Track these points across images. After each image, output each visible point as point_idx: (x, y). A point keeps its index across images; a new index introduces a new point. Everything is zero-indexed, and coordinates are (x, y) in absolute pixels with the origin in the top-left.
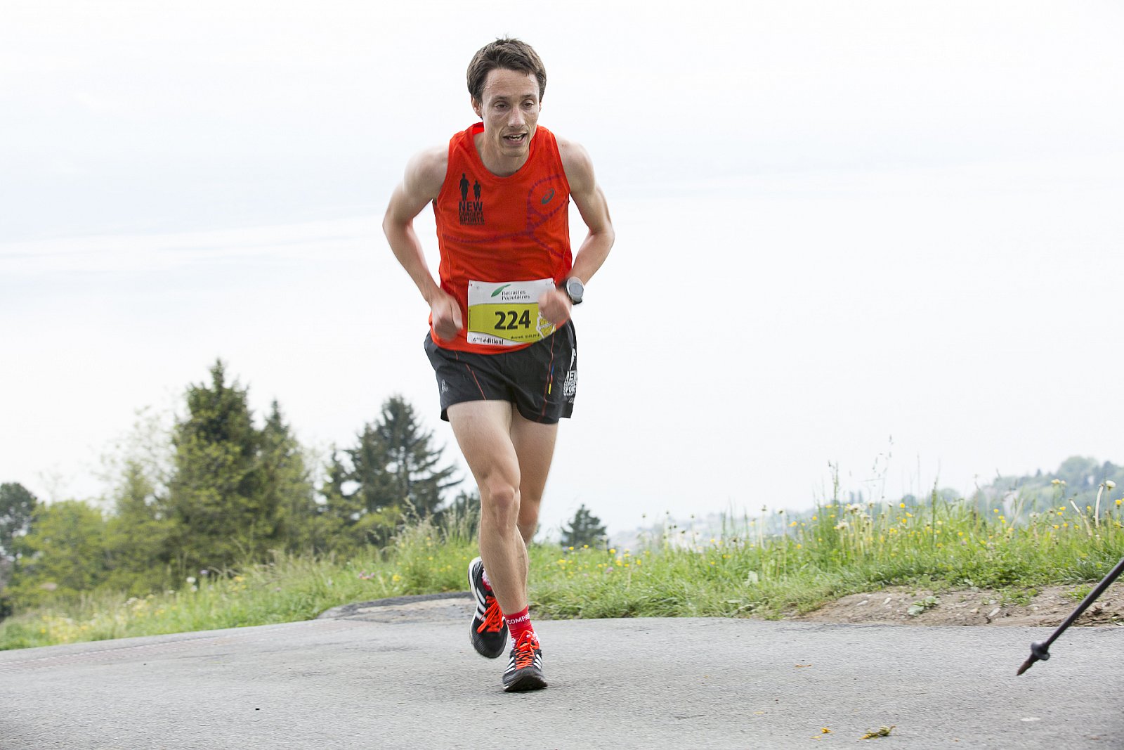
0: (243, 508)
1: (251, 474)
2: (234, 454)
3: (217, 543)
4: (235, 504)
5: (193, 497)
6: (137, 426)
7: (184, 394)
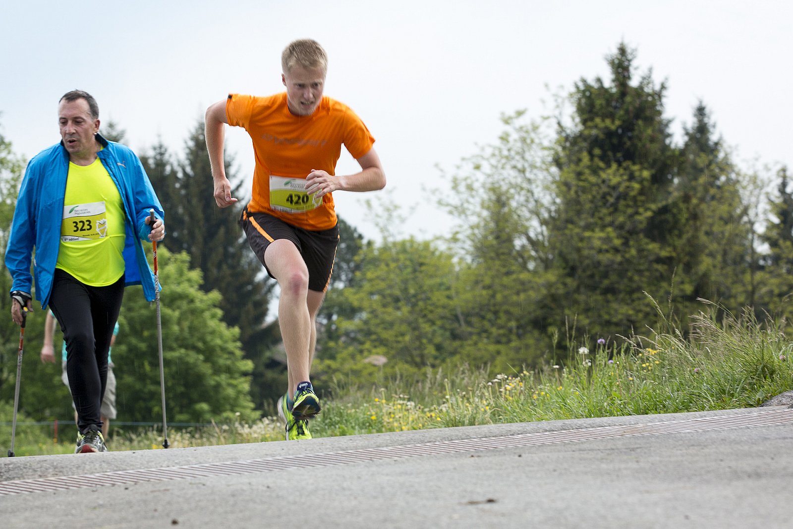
0: (652, 258)
1: (665, 210)
2: (641, 182)
3: (615, 305)
4: (640, 251)
5: (582, 239)
6: (504, 138)
7: (571, 95)
